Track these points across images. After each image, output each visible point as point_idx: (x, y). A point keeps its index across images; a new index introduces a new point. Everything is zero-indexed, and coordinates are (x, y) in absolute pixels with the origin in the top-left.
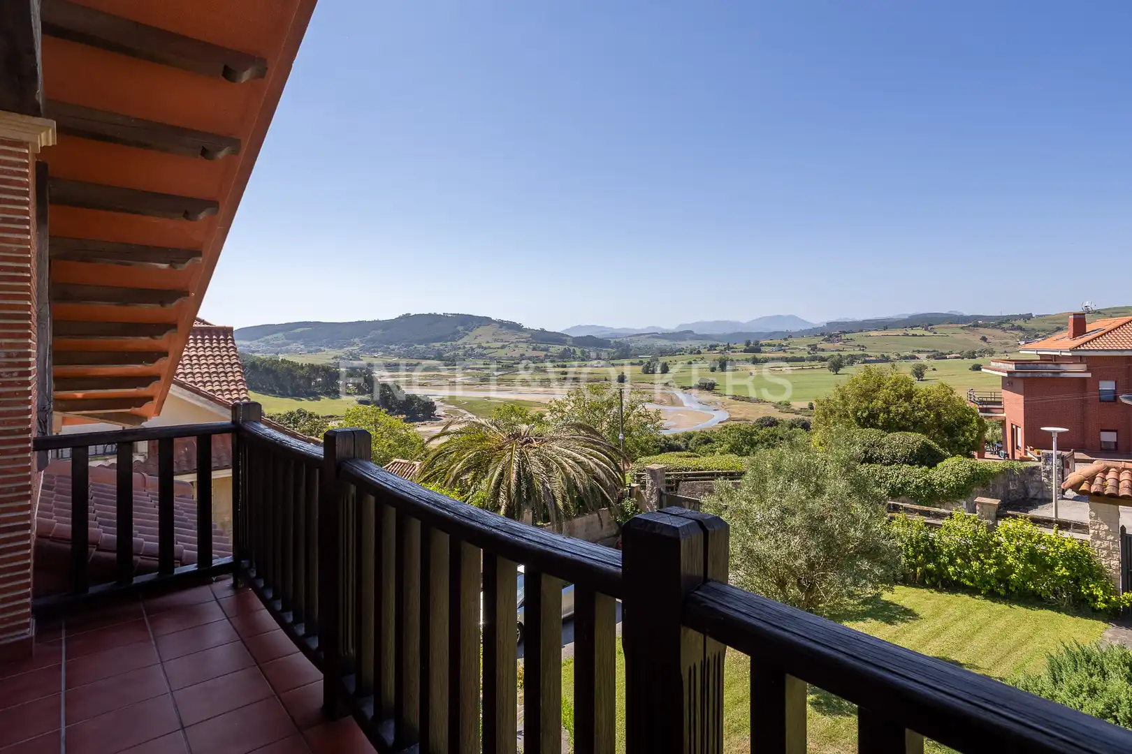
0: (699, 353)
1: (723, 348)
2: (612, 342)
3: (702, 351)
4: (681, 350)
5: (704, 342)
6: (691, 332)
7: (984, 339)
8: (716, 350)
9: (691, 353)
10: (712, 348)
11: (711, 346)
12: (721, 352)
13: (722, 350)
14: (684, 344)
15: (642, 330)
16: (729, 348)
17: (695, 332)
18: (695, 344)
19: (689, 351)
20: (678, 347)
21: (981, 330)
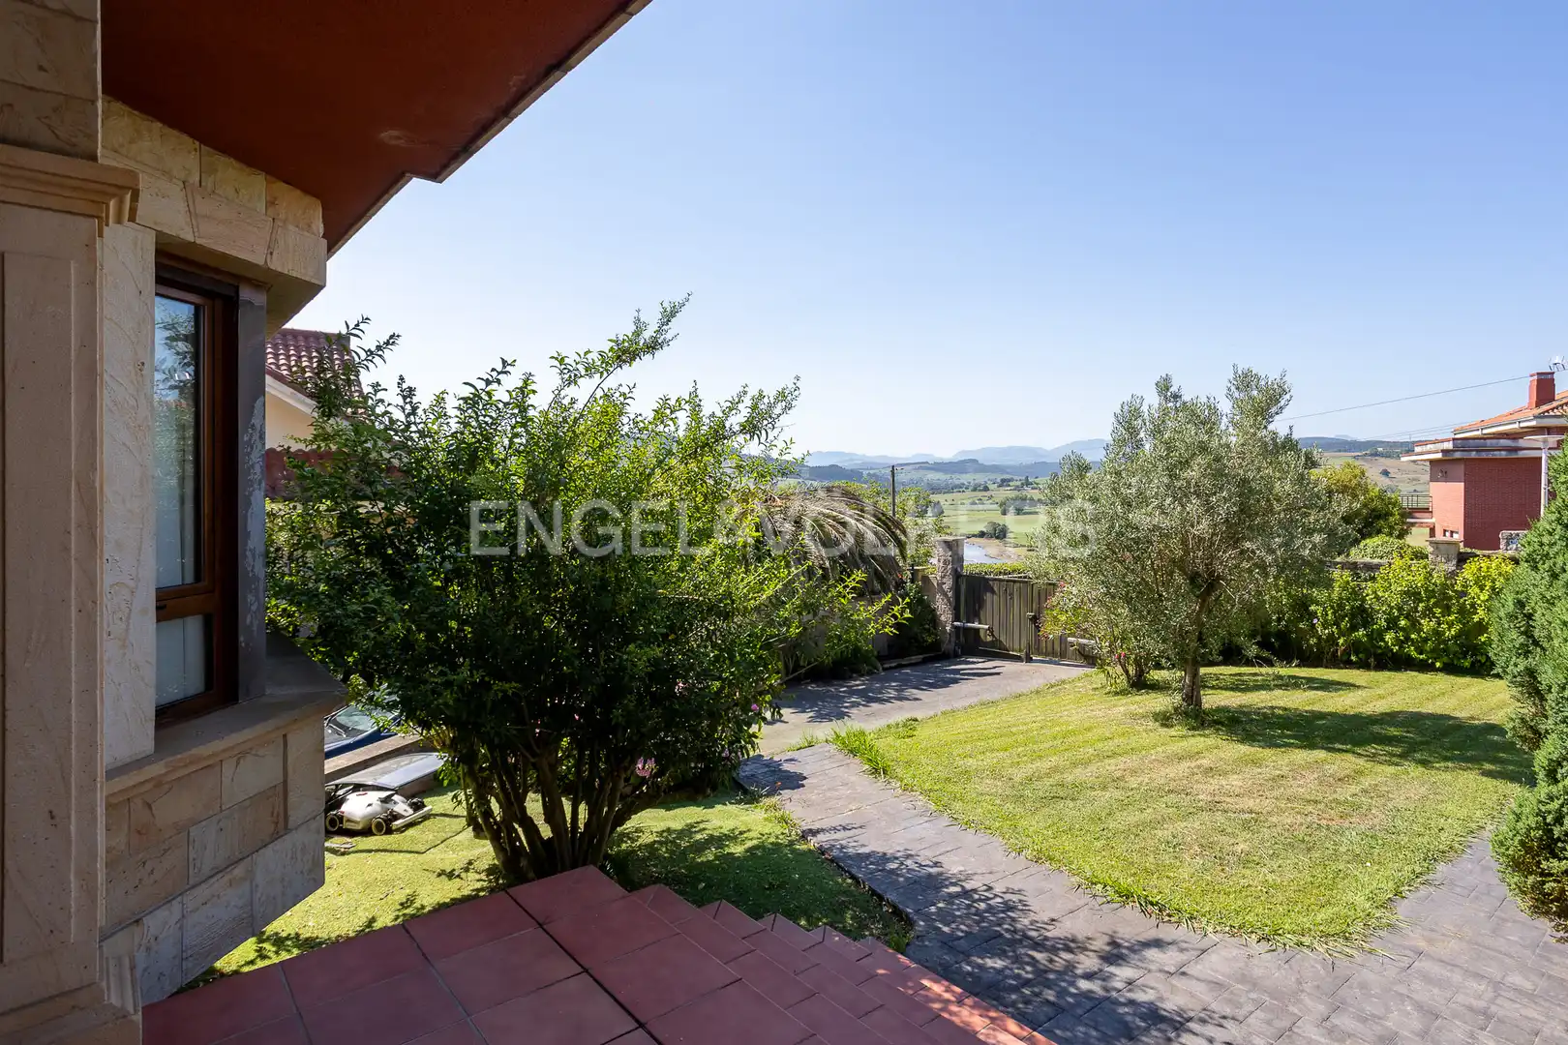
0: (986, 489)
1: (1019, 483)
2: (865, 476)
3: (991, 487)
4: (960, 486)
5: (993, 476)
6: (975, 461)
7: (1386, 473)
8: (1009, 486)
9: (975, 490)
10: (1004, 483)
11: (1003, 481)
12: (1017, 488)
13: (1018, 486)
14: (966, 478)
15: (907, 459)
16: (1028, 484)
17: (980, 462)
18: (981, 478)
19: (971, 488)
20: (957, 482)
21: (1382, 460)
